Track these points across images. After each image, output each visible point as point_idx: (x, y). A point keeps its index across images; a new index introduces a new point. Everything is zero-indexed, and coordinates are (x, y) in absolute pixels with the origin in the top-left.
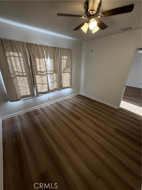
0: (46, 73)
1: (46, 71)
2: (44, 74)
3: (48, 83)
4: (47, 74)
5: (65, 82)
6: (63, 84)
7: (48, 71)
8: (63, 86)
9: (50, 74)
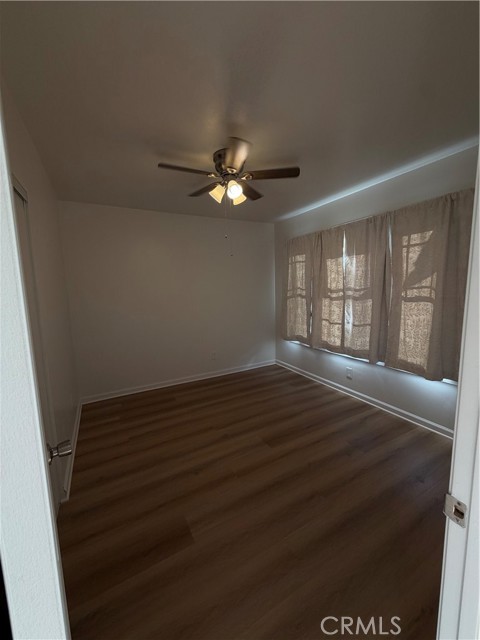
0: (341, 293)
1: (343, 291)
2: (334, 295)
3: (343, 324)
4: (344, 298)
5: (411, 341)
6: (401, 347)
7: (349, 289)
8: (401, 356)
9: (355, 299)
